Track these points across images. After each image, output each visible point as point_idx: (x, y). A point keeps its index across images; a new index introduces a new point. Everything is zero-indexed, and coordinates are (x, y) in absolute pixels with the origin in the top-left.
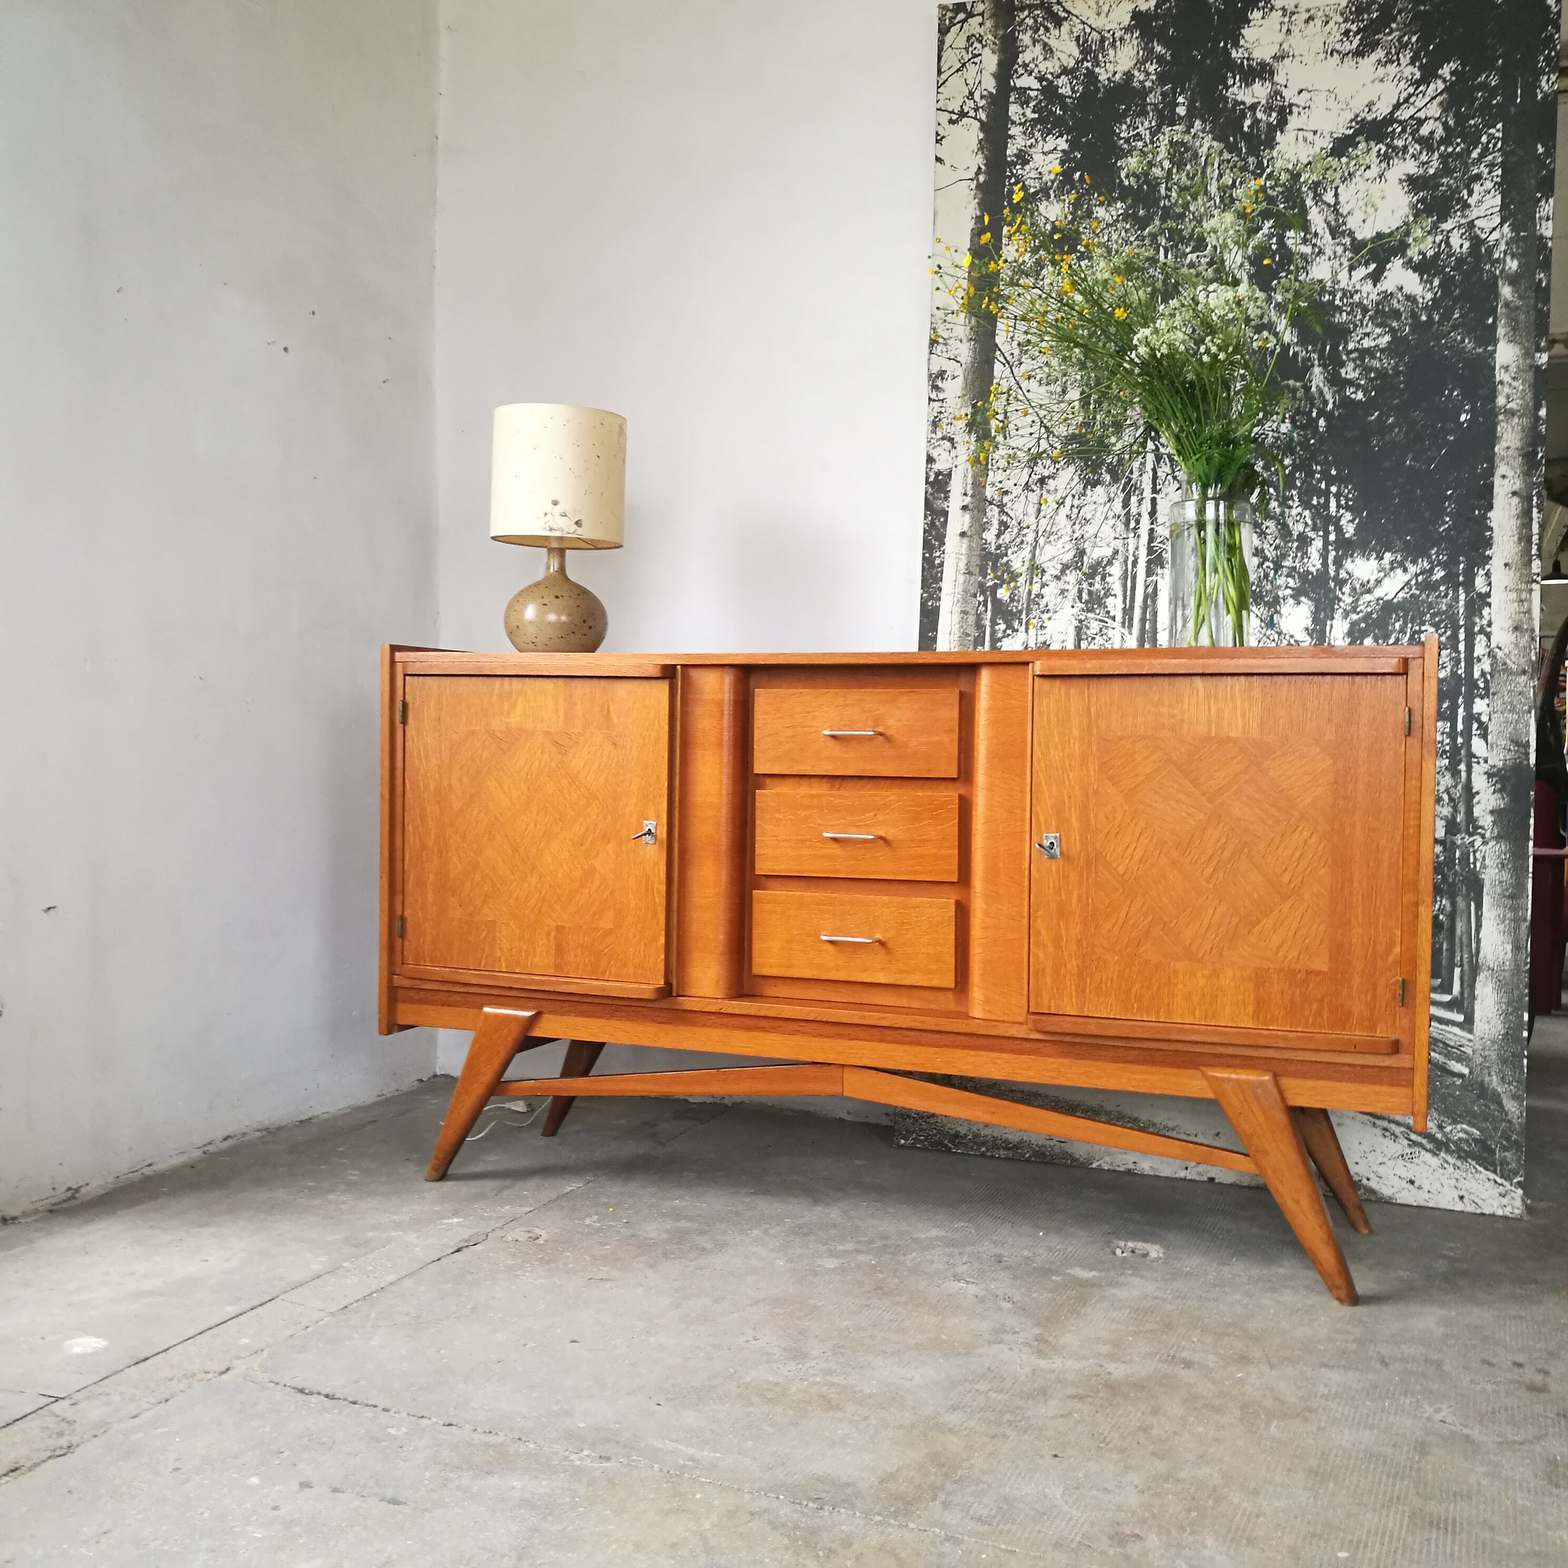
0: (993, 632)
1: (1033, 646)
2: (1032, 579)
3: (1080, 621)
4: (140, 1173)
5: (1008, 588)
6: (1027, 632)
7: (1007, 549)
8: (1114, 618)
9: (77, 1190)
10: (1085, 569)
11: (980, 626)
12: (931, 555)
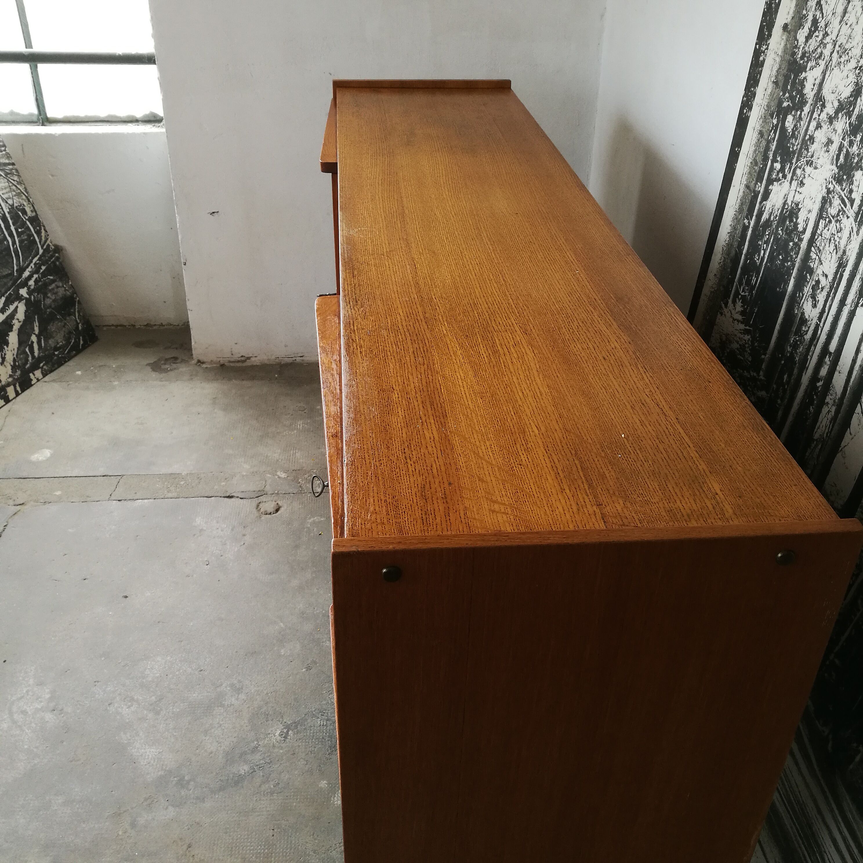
0: (772, 169)
1: (790, 204)
2: (813, 112)
3: (829, 192)
4: (294, 359)
5: (794, 116)
6: (791, 183)
7: (807, 62)
8: (852, 201)
9: (249, 358)
10: (854, 117)
11: (765, 158)
12: (760, 47)
